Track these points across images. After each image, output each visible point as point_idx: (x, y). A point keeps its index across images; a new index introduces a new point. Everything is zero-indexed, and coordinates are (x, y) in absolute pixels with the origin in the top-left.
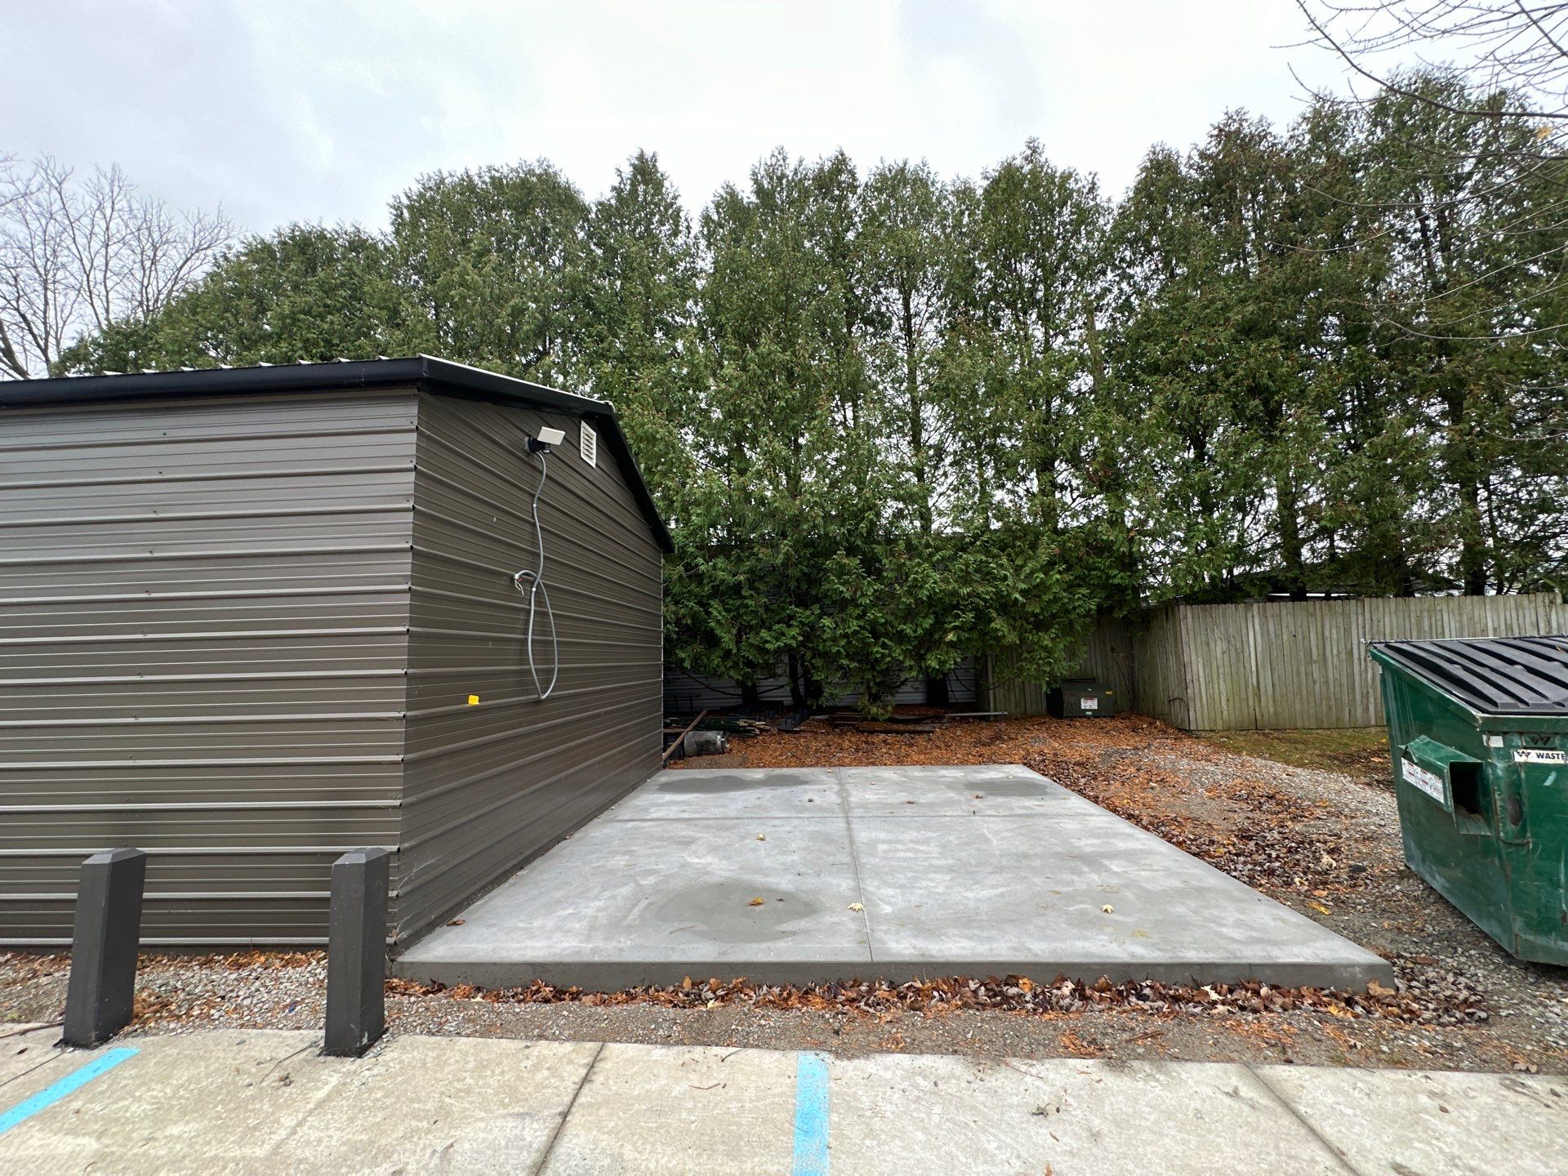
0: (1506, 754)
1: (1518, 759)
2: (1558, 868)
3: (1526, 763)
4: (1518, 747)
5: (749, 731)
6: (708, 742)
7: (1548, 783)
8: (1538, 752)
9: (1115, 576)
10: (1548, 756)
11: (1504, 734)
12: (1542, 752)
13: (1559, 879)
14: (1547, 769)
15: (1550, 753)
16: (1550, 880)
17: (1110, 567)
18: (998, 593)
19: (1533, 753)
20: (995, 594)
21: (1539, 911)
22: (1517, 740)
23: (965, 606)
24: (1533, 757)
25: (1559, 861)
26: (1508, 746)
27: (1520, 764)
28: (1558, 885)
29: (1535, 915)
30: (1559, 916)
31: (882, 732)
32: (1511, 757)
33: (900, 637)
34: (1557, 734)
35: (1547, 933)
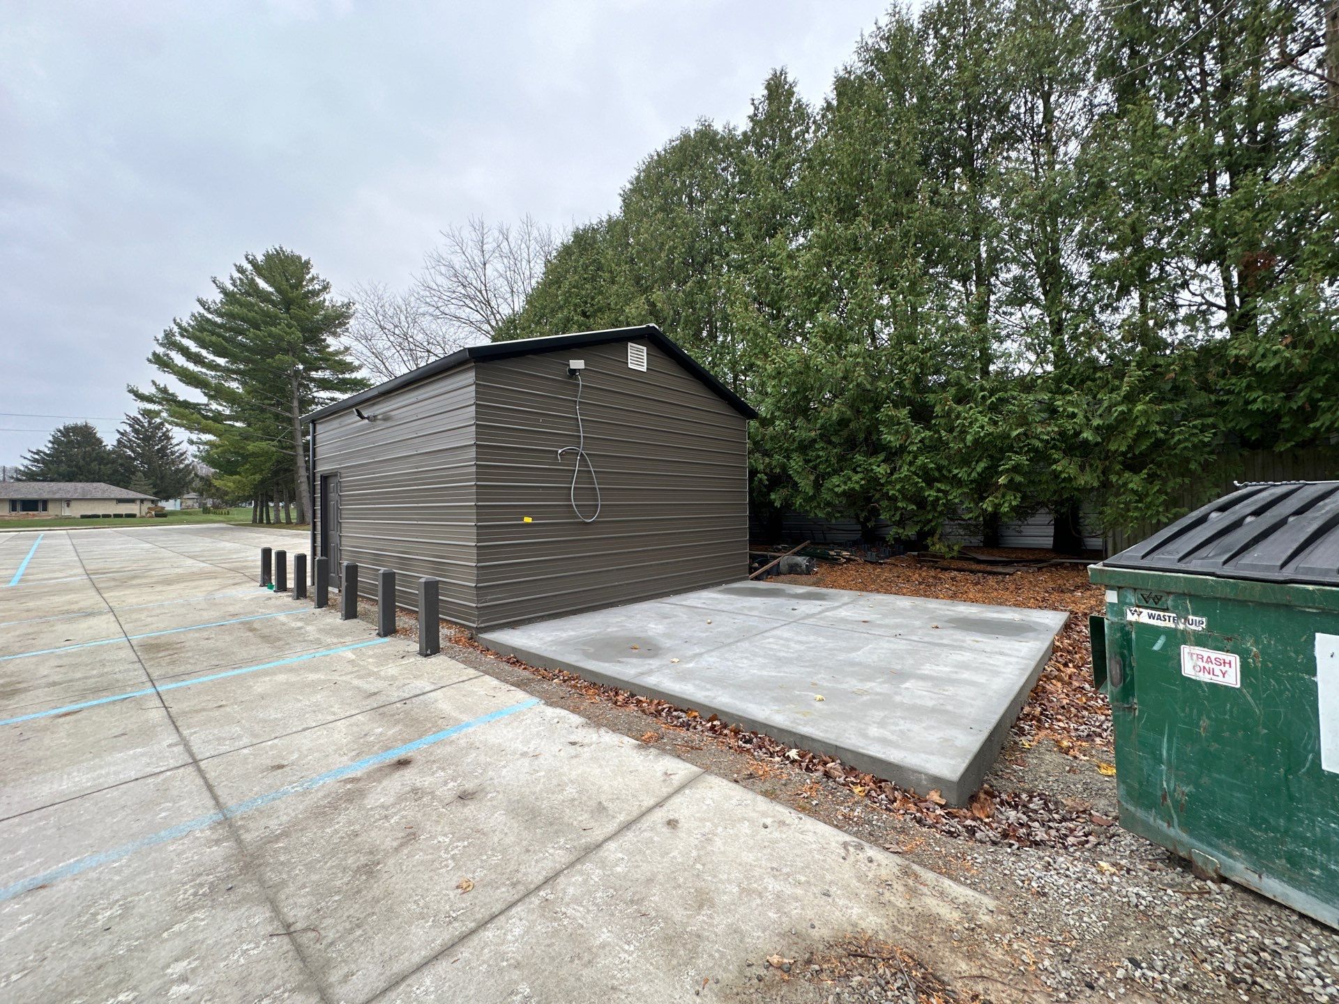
0: (1118, 609)
1: (1130, 617)
2: (1161, 742)
3: (1137, 623)
4: (1131, 604)
5: (837, 559)
6: (797, 565)
7: (1157, 647)
8: (1150, 612)
9: (1255, 400)
10: (1159, 618)
11: (1119, 588)
12: (1154, 612)
13: (1161, 755)
14: (1157, 631)
15: (1162, 614)
16: (1153, 753)
17: (1249, 388)
18: (1062, 434)
19: (1145, 612)
20: (1060, 434)
21: (1141, 784)
22: (1131, 598)
23: (1021, 448)
24: (1144, 617)
25: (1162, 734)
26: (1122, 602)
27: (1130, 623)
28: (1159, 760)
29: (1137, 786)
30: (1159, 793)
31: (955, 570)
32: (1123, 615)
33: (957, 482)
34: (1169, 593)
35: (1148, 808)
